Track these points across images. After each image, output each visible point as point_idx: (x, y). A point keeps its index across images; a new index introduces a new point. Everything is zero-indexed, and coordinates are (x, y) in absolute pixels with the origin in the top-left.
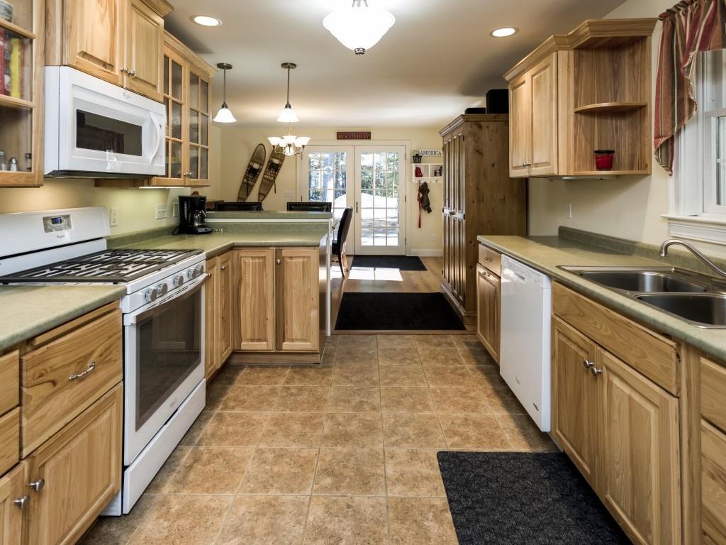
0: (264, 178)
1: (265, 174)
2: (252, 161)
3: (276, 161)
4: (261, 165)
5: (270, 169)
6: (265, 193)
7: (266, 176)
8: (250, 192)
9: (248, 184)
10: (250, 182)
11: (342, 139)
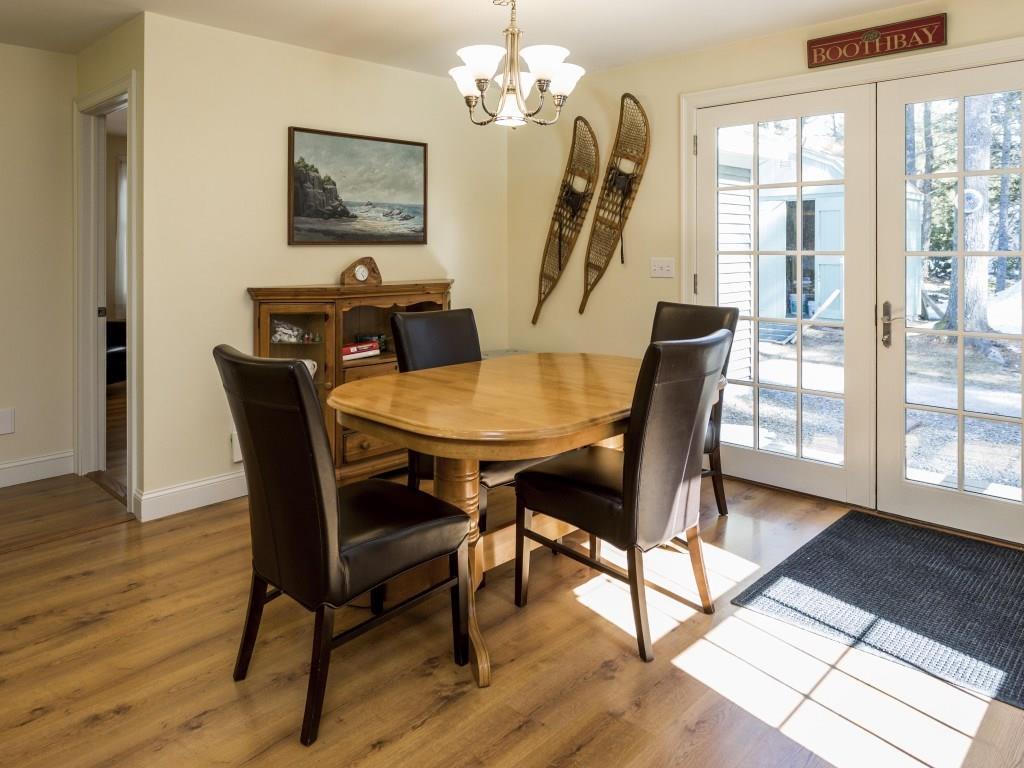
0: (597, 218)
1: (599, 207)
2: (571, 170)
3: (627, 166)
4: (591, 180)
5: (610, 190)
6: (601, 262)
7: (601, 212)
8: (567, 259)
9: (561, 237)
10: (566, 232)
11: (827, 63)
